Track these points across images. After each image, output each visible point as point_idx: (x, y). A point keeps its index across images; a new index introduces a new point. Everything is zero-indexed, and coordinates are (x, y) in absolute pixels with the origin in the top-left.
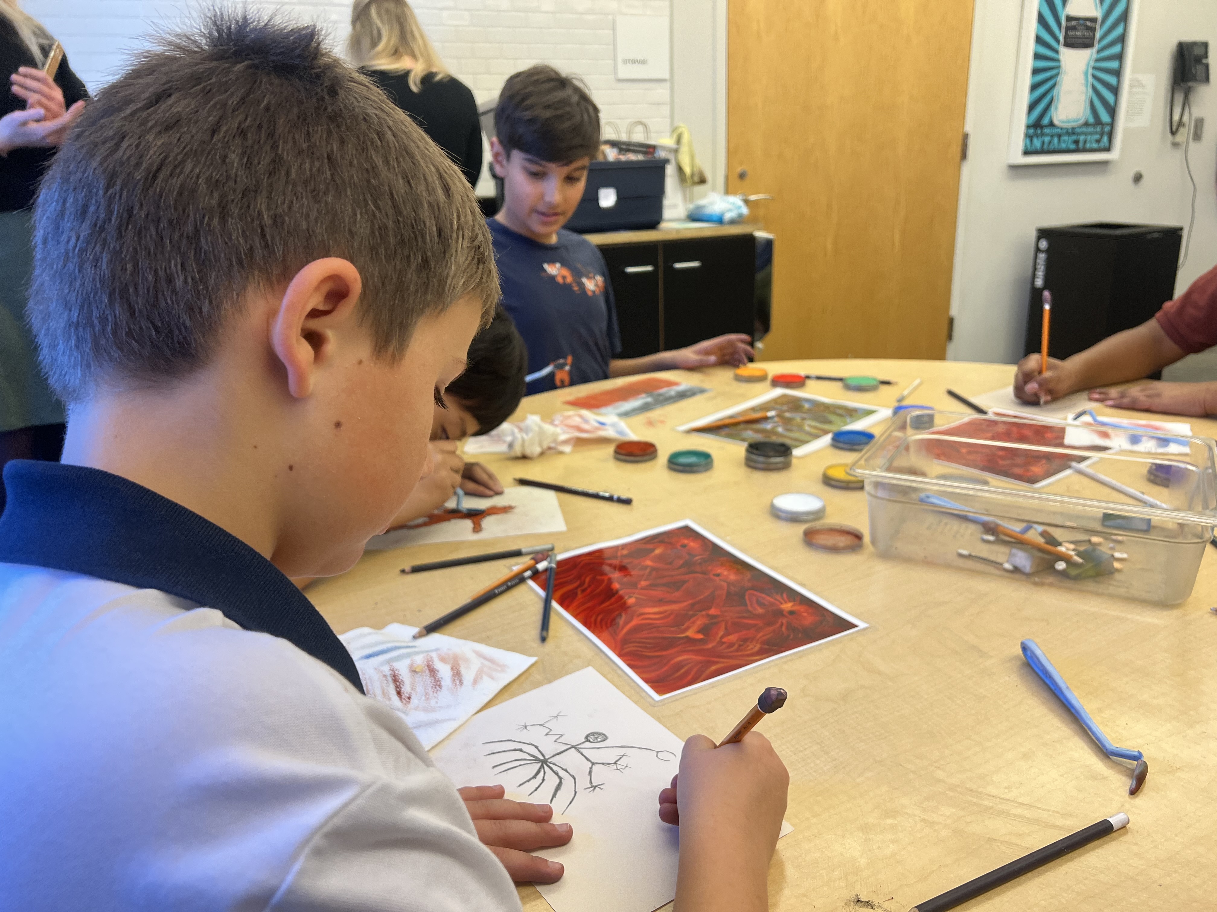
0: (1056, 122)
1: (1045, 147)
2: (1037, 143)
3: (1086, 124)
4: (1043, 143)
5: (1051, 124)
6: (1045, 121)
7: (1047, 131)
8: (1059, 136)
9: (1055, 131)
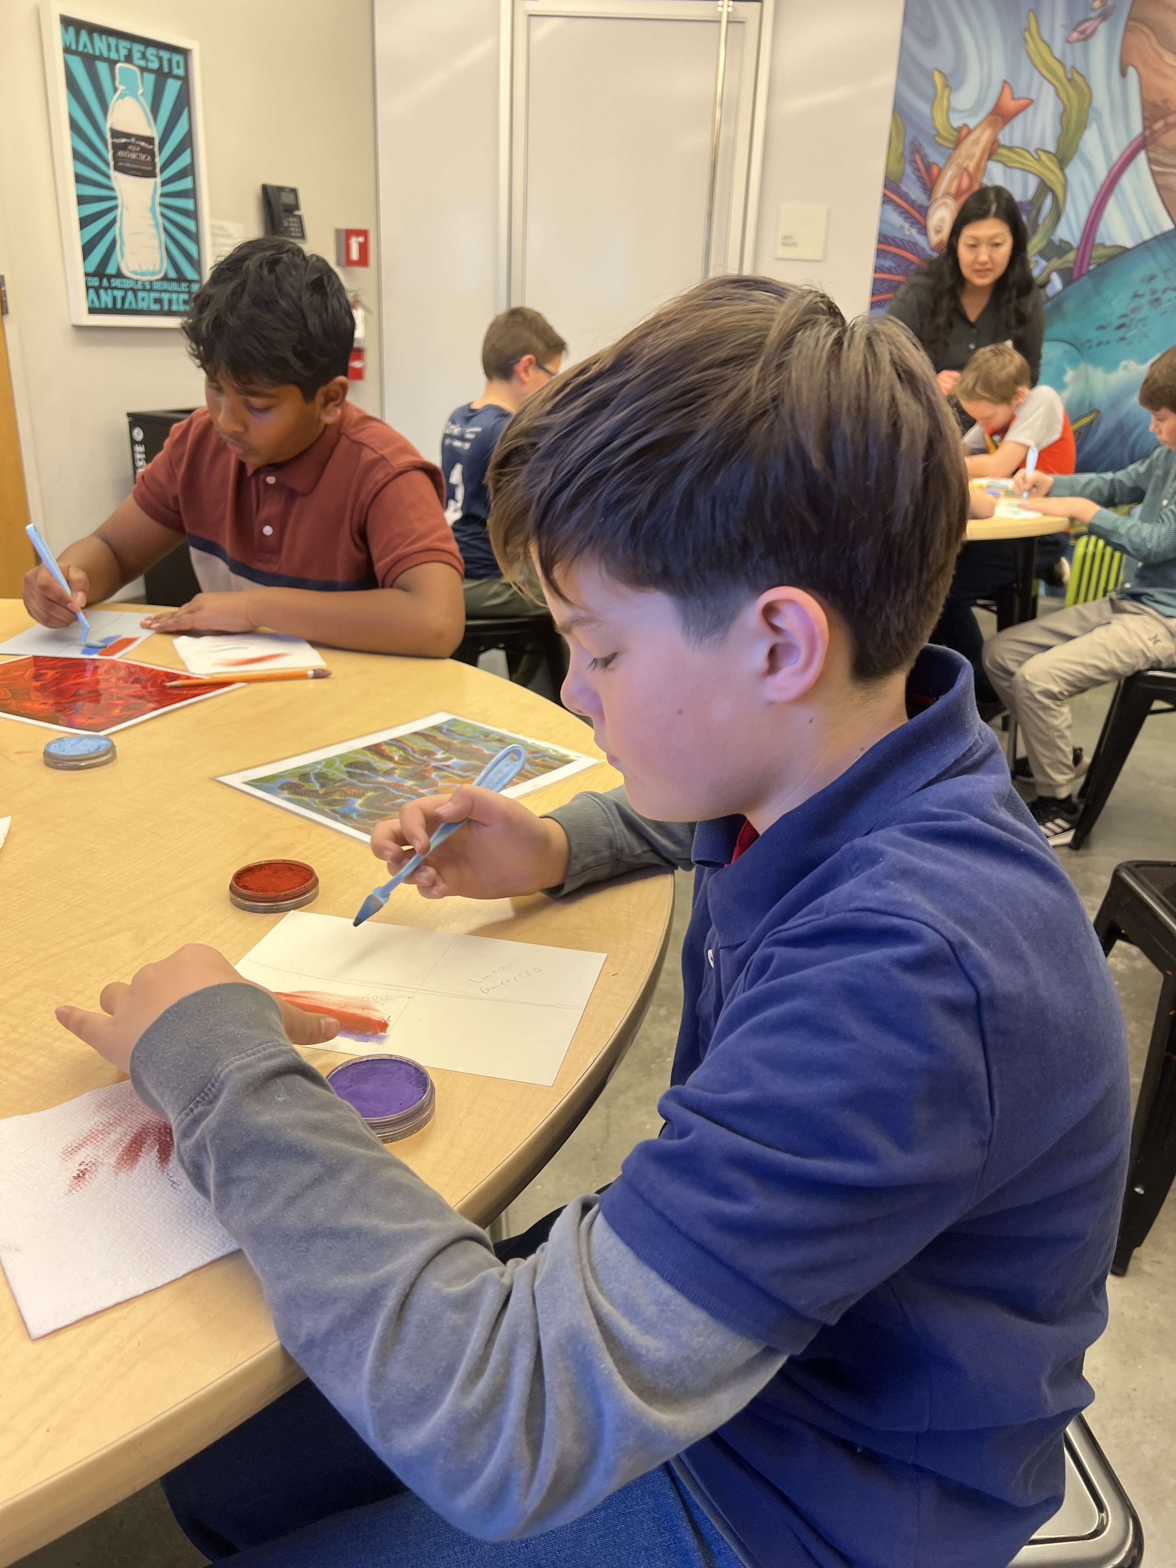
0: (125, 272)
1: (119, 305)
2: (106, 299)
3: (165, 278)
4: (114, 299)
5: (119, 275)
6: (111, 270)
7: (115, 282)
8: (135, 291)
9: (127, 284)
